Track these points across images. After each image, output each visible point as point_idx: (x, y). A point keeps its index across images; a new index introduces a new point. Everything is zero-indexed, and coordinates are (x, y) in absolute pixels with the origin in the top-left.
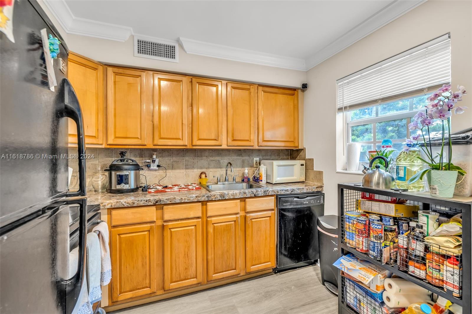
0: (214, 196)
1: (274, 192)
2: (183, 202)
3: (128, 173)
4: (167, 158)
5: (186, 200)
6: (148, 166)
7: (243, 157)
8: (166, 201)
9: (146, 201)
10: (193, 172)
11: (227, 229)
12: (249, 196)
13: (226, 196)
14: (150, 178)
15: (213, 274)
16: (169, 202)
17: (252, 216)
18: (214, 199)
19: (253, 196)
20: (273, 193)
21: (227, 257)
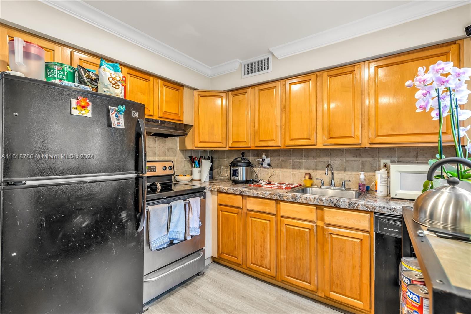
0: (286, 196)
1: (368, 207)
2: (259, 196)
3: (238, 169)
4: (276, 158)
5: (262, 195)
6: (262, 164)
7: (362, 158)
8: (247, 193)
9: (235, 190)
10: (299, 172)
11: (300, 235)
12: (327, 205)
13: (299, 199)
14: (264, 175)
15: (286, 276)
16: (249, 194)
17: (332, 230)
18: (285, 200)
19: (333, 206)
20: (365, 209)
21: (300, 265)
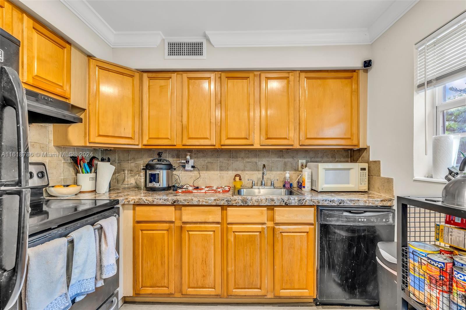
0: (235, 201)
1: (314, 202)
2: (200, 204)
4: (202, 159)
5: (204, 202)
6: (184, 167)
7: (285, 159)
8: (184, 201)
9: (165, 200)
10: (227, 174)
11: (251, 240)
12: (278, 204)
13: (249, 202)
14: (186, 179)
15: (234, 289)
16: (186, 203)
17: (282, 229)
18: (234, 204)
19: (284, 205)
20: (312, 204)
21: (250, 273)
